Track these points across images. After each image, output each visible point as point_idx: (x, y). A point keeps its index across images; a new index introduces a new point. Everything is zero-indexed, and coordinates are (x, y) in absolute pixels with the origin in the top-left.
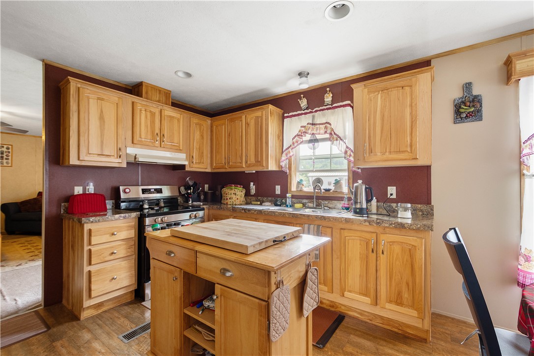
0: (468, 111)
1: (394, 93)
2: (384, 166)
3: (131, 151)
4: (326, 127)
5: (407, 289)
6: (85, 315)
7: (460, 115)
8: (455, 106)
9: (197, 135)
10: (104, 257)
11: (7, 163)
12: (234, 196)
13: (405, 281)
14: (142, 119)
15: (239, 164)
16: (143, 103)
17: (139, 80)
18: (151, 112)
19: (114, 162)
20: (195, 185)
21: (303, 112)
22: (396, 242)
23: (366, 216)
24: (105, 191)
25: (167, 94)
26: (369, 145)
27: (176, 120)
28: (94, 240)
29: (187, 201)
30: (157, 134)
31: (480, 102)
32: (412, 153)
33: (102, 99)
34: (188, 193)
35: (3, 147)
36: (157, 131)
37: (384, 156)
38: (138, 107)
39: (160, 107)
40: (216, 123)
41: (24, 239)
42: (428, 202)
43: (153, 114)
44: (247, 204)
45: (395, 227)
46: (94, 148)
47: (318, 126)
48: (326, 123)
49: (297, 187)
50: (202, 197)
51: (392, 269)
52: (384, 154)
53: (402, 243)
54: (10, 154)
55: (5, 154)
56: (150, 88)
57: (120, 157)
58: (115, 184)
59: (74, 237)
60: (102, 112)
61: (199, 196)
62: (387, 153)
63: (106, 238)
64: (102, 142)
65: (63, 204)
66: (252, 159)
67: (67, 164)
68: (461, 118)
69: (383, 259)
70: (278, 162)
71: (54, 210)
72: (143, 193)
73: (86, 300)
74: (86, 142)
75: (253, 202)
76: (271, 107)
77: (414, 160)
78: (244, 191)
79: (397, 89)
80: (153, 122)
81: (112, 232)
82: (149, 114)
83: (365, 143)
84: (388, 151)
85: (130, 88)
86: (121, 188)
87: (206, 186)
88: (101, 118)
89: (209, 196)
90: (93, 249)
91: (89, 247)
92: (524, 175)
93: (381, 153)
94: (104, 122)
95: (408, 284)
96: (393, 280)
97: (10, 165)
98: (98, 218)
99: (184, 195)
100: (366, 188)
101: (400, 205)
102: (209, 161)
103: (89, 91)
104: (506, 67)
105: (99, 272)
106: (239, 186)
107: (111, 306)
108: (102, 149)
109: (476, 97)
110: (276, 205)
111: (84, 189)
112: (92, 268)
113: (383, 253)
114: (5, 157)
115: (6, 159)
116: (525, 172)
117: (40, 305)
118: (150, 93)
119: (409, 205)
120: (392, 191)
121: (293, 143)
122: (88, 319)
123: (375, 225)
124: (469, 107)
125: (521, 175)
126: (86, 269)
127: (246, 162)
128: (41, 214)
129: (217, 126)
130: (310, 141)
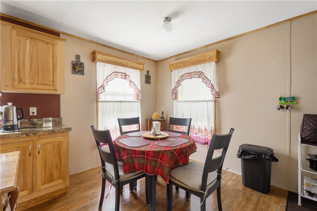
0: (79, 69)
1: (41, 45)
2: (30, 93)
5: (56, 169)
7: (75, 70)
8: (73, 64)
13: (55, 165)
22: (49, 143)
23: (17, 130)
26: (19, 75)
31: (83, 66)
32: (53, 86)
37: (33, 86)
42: (58, 115)
45: (49, 134)
51: (46, 161)
52: (32, 84)
53: (53, 142)
62: (36, 84)
68: (76, 72)
69: (39, 157)
77: (54, 91)
79: (43, 42)
83: (14, 73)
84: (36, 82)
92: (98, 101)
93: (30, 83)
95: (57, 166)
96: (47, 168)
100: (17, 109)
101: (45, 119)
104: (92, 55)
109: (82, 63)
113: (39, 153)
116: (99, 100)
119: (51, 119)
120: (33, 110)
123: (32, 135)
124: (79, 67)
125: (97, 101)
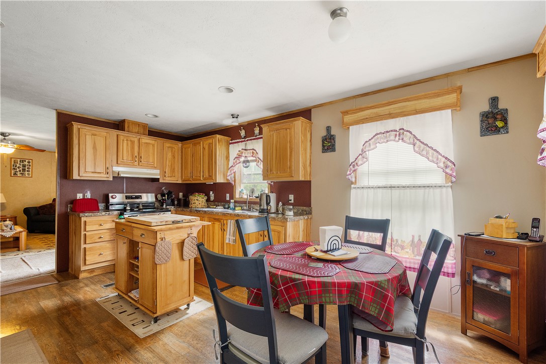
0: (328, 145)
1: (282, 133)
3: (117, 169)
4: (253, 153)
6: (82, 276)
7: (324, 148)
8: (322, 141)
9: (170, 155)
10: (94, 240)
11: (28, 174)
12: (197, 202)
14: (125, 146)
15: (199, 178)
16: (125, 135)
17: (123, 119)
18: (131, 141)
19: (103, 177)
20: (169, 193)
21: (242, 140)
24: (99, 197)
25: (144, 126)
26: (270, 166)
27: (152, 146)
28: (88, 228)
29: (162, 205)
30: (136, 157)
31: (334, 139)
32: (290, 173)
33: (95, 135)
34: (163, 200)
35: (25, 161)
36: (136, 154)
38: (121, 138)
39: (138, 137)
40: (185, 146)
41: (42, 236)
42: (309, 205)
43: (133, 142)
44: (208, 207)
46: (90, 168)
47: (248, 151)
48: (253, 149)
49: (240, 195)
50: (176, 203)
54: (31, 167)
55: (27, 167)
56: (131, 123)
57: (108, 173)
58: (106, 192)
59: (76, 227)
60: (95, 143)
61: (173, 201)
62: (279, 172)
63: (96, 227)
64: (95, 164)
65: (69, 205)
66: (206, 175)
67: (71, 178)
70: (225, 175)
71: (63, 210)
72: (126, 199)
73: (83, 266)
74: (84, 164)
75: (211, 206)
76: (218, 136)
77: (292, 177)
78: (206, 198)
79: (283, 130)
80: (133, 148)
81: (100, 223)
82: (129, 142)
83: (268, 165)
85: (118, 123)
86: (110, 195)
87: (181, 194)
88: (95, 148)
89: (182, 202)
90: (87, 234)
91: (85, 232)
93: (276, 172)
94: (96, 150)
97: (30, 176)
98: (91, 214)
99: (160, 201)
100: (267, 196)
102: (180, 175)
103: (86, 130)
105: (91, 249)
106: (201, 194)
107: (100, 273)
108: (95, 168)
109: (332, 136)
110: (225, 208)
111: (84, 196)
112: (87, 246)
114: (27, 169)
115: (28, 171)
117: (55, 272)
118: (131, 127)
120: (291, 197)
121: (234, 163)
122: (83, 279)
124: (328, 142)
126: (83, 246)
127: (203, 176)
128: (55, 217)
129: (185, 149)
130: (244, 162)
